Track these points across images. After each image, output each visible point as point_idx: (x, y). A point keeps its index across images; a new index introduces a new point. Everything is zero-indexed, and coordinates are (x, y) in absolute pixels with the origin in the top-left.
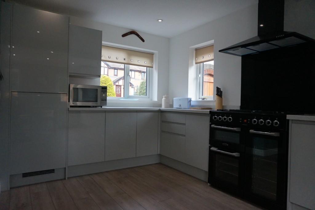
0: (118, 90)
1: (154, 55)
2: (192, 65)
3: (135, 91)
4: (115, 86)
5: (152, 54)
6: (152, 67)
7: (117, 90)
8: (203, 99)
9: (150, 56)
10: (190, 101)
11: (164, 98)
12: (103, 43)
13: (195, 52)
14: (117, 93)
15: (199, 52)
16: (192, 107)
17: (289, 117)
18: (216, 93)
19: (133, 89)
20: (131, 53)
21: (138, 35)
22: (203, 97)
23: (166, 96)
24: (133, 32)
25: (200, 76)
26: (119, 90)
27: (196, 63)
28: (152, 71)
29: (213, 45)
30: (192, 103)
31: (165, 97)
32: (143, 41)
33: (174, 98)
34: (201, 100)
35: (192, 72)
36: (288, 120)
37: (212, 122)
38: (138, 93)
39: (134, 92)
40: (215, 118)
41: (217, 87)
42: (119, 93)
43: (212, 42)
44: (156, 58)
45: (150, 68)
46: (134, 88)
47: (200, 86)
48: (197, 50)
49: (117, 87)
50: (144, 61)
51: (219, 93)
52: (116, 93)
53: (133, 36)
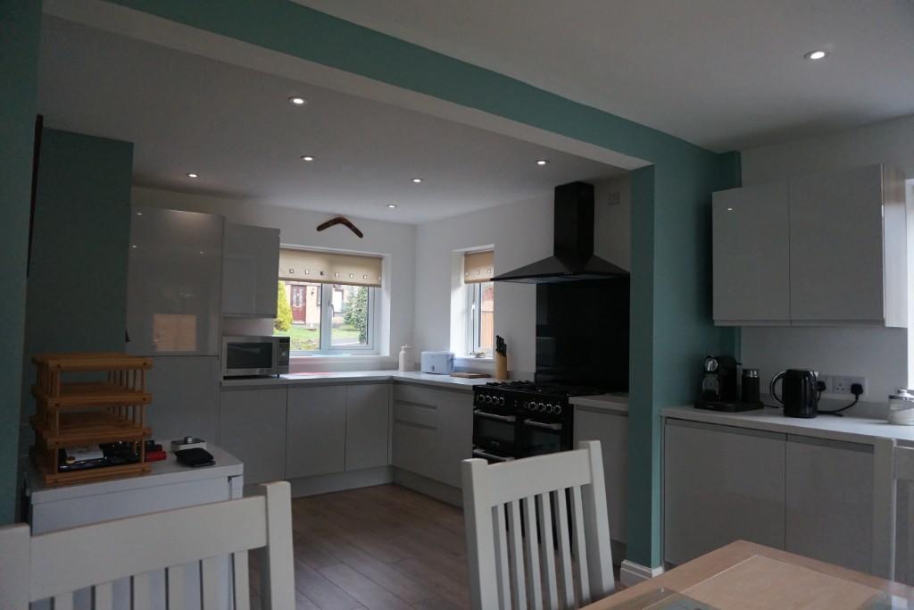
0: (298, 298)
1: (383, 262)
2: (458, 285)
3: (346, 301)
4: (289, 286)
5: (380, 259)
6: (380, 286)
7: (295, 297)
8: (478, 355)
9: (375, 262)
10: (451, 359)
11: (402, 352)
12: (282, 245)
13: (463, 258)
14: (294, 305)
15: (471, 260)
16: (456, 371)
17: (572, 400)
18: (496, 348)
19: (340, 293)
20: (335, 258)
21: (349, 225)
22: (478, 351)
23: (406, 347)
24: (339, 220)
25: (473, 307)
26: (301, 298)
27: (466, 282)
28: (380, 293)
29: (492, 252)
30: (456, 364)
31: (405, 349)
32: (360, 235)
33: (423, 353)
34: (473, 357)
35: (458, 299)
36: (572, 405)
37: (477, 404)
38: (353, 306)
39: (343, 304)
40: (481, 398)
41: (498, 337)
42: (300, 306)
43: (491, 246)
44: (387, 266)
45: (376, 289)
46: (342, 291)
47: (475, 328)
48: (467, 255)
49: (295, 290)
50: (362, 275)
51: (501, 346)
52: (292, 307)
53: (341, 227)
